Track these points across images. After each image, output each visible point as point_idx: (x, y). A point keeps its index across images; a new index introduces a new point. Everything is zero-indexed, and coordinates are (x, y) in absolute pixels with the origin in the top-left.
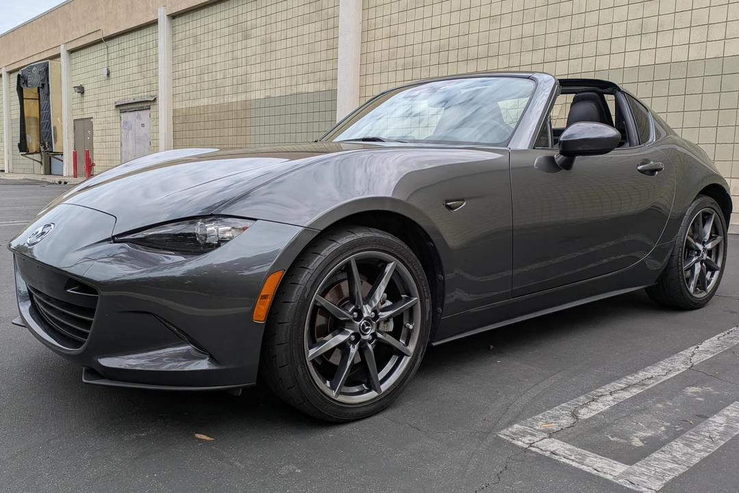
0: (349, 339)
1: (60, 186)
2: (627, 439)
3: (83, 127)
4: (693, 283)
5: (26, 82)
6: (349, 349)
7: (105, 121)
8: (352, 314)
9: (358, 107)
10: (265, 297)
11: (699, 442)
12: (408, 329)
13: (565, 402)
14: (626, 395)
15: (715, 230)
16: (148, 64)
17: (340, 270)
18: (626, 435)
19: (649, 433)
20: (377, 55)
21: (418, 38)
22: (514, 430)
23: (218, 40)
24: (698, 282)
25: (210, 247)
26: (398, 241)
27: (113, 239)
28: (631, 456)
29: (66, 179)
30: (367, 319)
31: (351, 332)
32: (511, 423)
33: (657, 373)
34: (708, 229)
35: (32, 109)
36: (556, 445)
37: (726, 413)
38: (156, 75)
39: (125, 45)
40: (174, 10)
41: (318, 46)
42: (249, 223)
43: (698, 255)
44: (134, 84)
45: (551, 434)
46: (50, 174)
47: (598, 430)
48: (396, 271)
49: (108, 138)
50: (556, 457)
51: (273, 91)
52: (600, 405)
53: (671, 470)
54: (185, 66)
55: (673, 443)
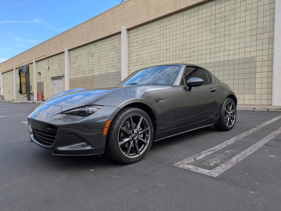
0: (130, 139)
1: (33, 104)
2: (210, 164)
3: (40, 85)
4: (227, 123)
5: (22, 71)
6: (130, 142)
7: (47, 83)
8: (131, 132)
9: (128, 76)
10: (106, 127)
11: (229, 164)
12: (147, 136)
13: (192, 156)
14: (209, 153)
15: (233, 108)
16: (61, 65)
17: (127, 120)
18: (209, 163)
19: (216, 162)
20: (133, 61)
21: (145, 55)
22: (178, 163)
23: (84, 57)
24: (229, 123)
25: (90, 114)
26: (143, 111)
27: (62, 113)
28: (210, 168)
29: (35, 102)
30: (135, 133)
31: (131, 137)
32: (177, 162)
33: (218, 147)
34: (231, 107)
35: (24, 80)
36: (190, 167)
37: (237, 156)
38: (64, 68)
39: (54, 59)
40: (70, 48)
41: (115, 59)
42: (101, 107)
43: (228, 115)
44: (57, 71)
45: (188, 164)
46: (30, 100)
47: (201, 162)
48: (143, 120)
49: (49, 88)
50: (190, 169)
51: (101, 72)
52: (202, 156)
53: (221, 171)
54: (73, 65)
55: (222, 164)
